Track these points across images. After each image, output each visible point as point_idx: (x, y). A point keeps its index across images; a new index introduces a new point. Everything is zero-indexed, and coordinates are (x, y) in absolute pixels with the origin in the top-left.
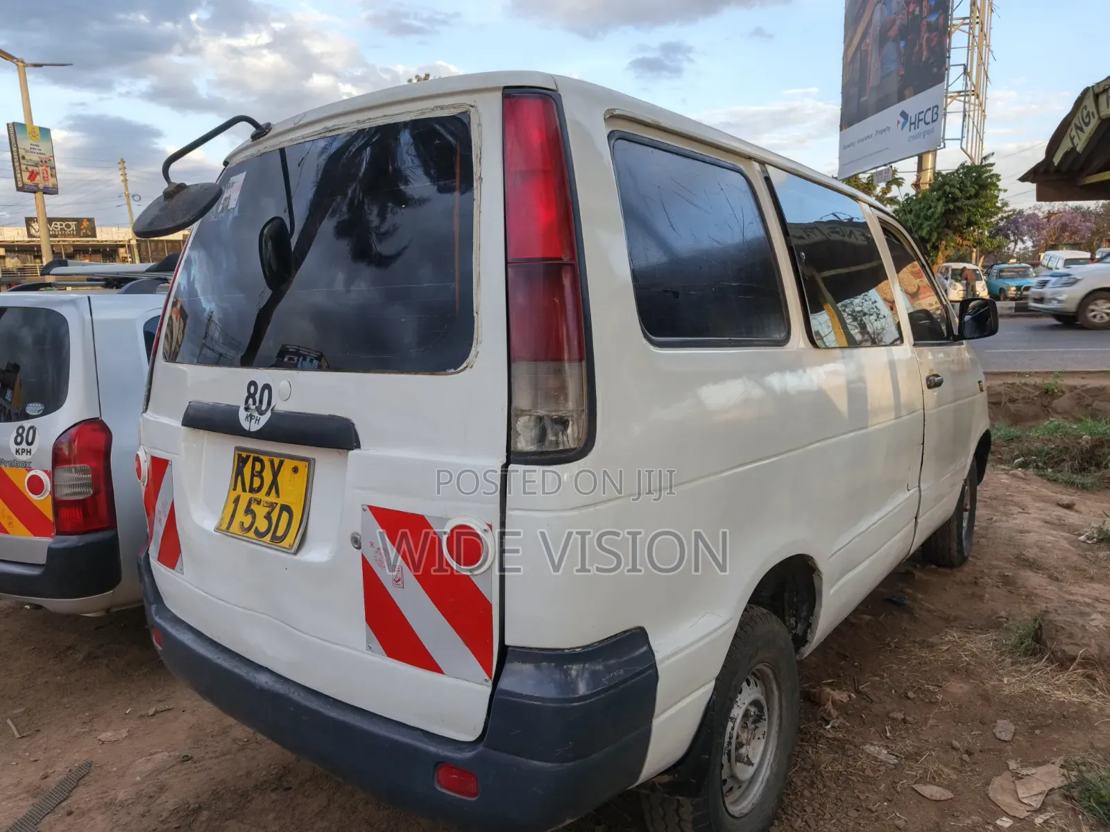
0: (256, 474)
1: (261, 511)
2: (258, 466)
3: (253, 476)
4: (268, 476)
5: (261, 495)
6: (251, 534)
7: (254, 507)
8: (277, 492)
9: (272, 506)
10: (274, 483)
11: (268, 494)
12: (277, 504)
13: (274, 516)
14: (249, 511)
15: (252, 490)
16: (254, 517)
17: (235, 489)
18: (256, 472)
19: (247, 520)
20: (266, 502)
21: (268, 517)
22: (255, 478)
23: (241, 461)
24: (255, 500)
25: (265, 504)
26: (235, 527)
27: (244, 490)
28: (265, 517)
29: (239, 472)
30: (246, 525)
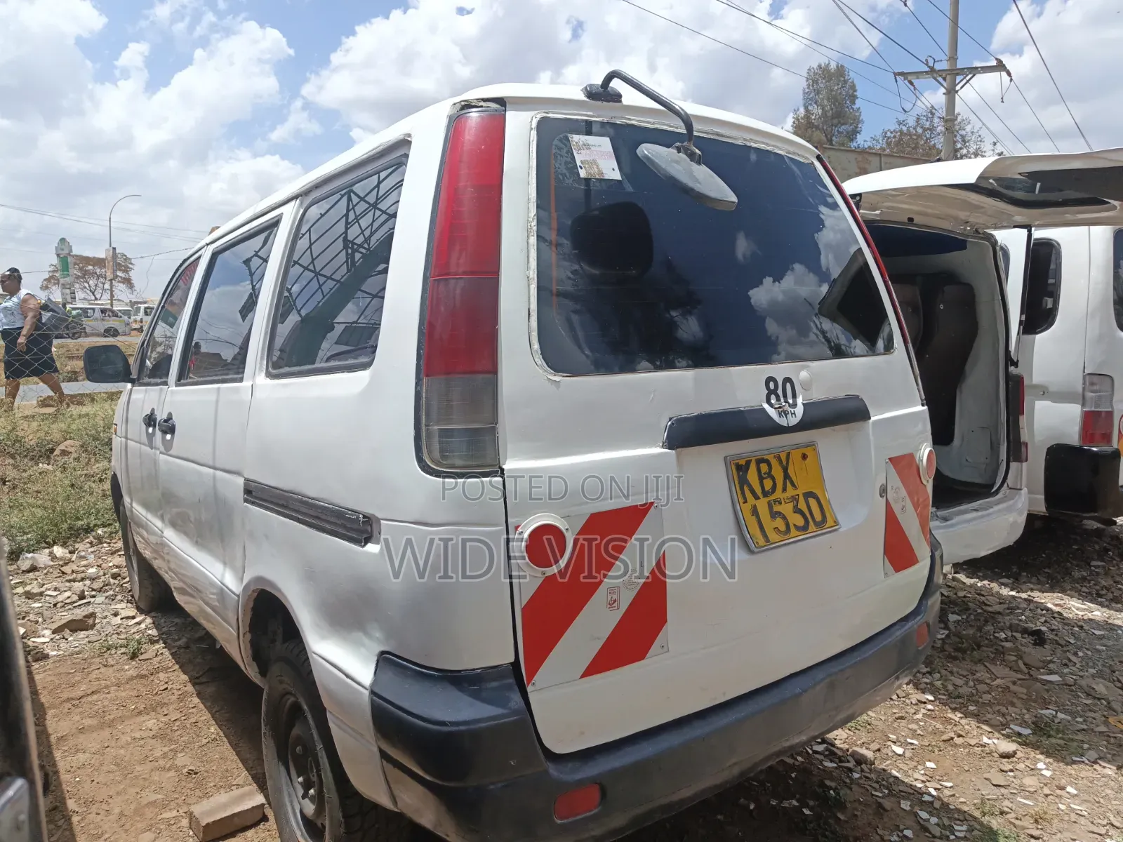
0: (764, 476)
1: (787, 509)
2: (764, 467)
3: (761, 479)
4: (778, 473)
5: (778, 494)
6: (793, 531)
7: (777, 508)
8: (793, 484)
9: (794, 499)
10: (787, 476)
11: (784, 490)
12: (798, 495)
13: (802, 505)
14: (774, 515)
15: (765, 494)
16: (784, 518)
17: (745, 502)
18: (764, 474)
19: (779, 523)
20: (787, 499)
21: (797, 510)
22: (765, 481)
23: (742, 469)
24: (775, 501)
25: (788, 501)
26: (773, 536)
27: (757, 498)
28: (795, 512)
29: (743, 482)
30: (783, 528)
